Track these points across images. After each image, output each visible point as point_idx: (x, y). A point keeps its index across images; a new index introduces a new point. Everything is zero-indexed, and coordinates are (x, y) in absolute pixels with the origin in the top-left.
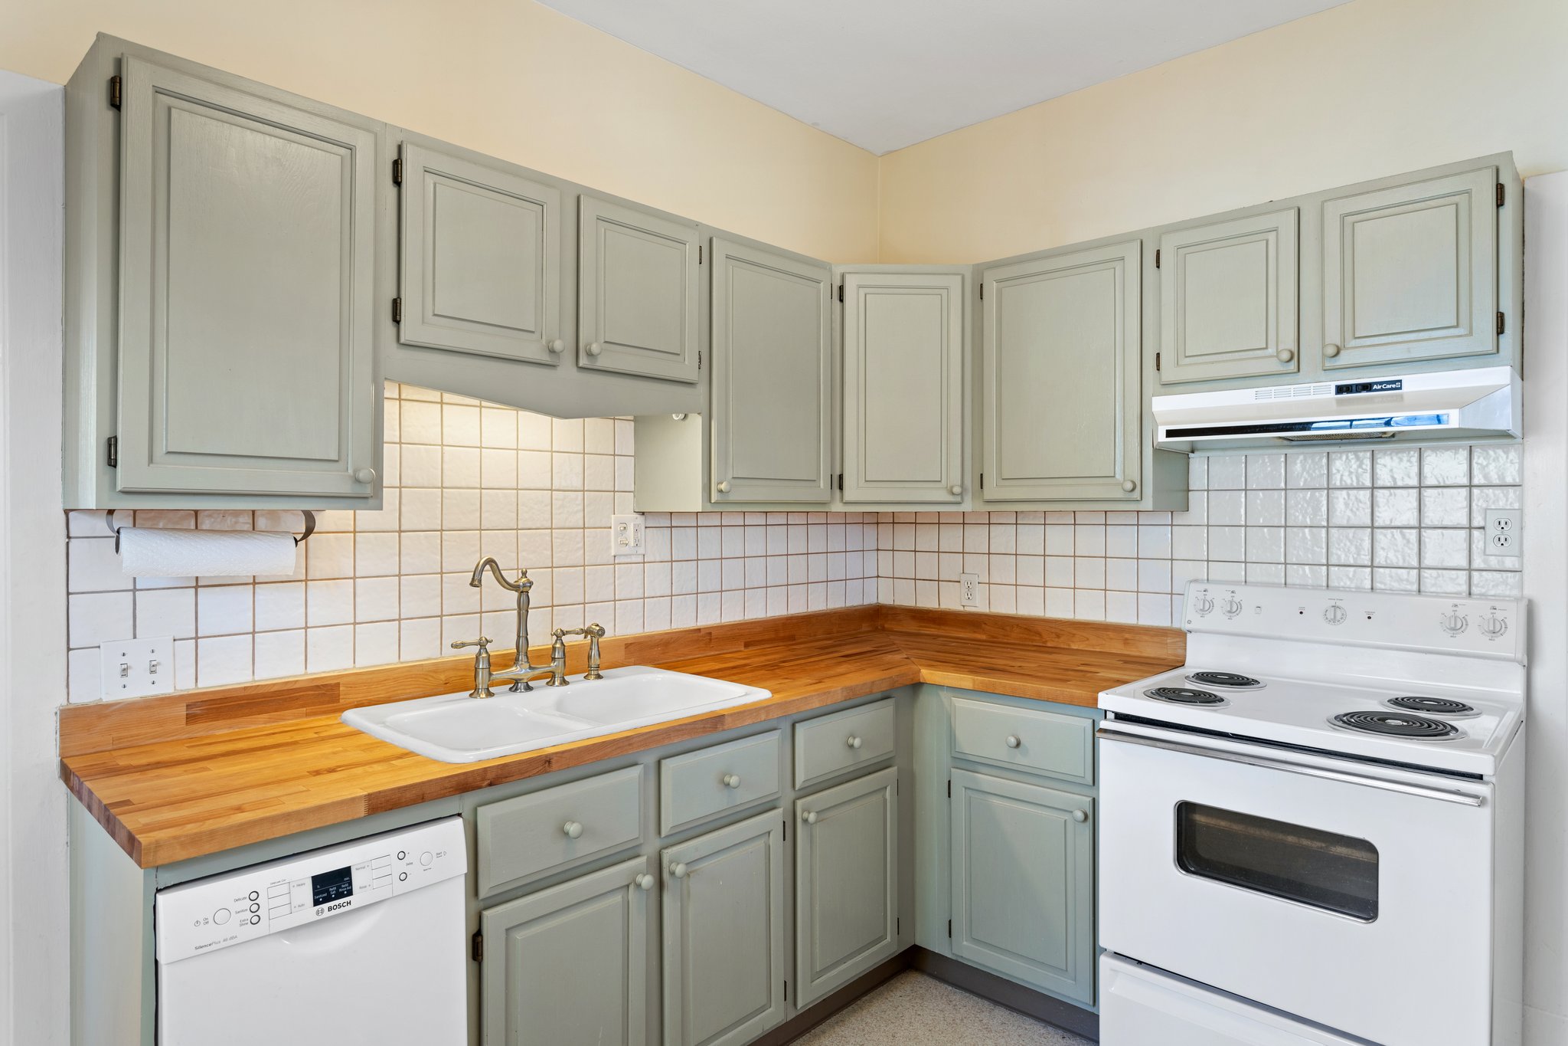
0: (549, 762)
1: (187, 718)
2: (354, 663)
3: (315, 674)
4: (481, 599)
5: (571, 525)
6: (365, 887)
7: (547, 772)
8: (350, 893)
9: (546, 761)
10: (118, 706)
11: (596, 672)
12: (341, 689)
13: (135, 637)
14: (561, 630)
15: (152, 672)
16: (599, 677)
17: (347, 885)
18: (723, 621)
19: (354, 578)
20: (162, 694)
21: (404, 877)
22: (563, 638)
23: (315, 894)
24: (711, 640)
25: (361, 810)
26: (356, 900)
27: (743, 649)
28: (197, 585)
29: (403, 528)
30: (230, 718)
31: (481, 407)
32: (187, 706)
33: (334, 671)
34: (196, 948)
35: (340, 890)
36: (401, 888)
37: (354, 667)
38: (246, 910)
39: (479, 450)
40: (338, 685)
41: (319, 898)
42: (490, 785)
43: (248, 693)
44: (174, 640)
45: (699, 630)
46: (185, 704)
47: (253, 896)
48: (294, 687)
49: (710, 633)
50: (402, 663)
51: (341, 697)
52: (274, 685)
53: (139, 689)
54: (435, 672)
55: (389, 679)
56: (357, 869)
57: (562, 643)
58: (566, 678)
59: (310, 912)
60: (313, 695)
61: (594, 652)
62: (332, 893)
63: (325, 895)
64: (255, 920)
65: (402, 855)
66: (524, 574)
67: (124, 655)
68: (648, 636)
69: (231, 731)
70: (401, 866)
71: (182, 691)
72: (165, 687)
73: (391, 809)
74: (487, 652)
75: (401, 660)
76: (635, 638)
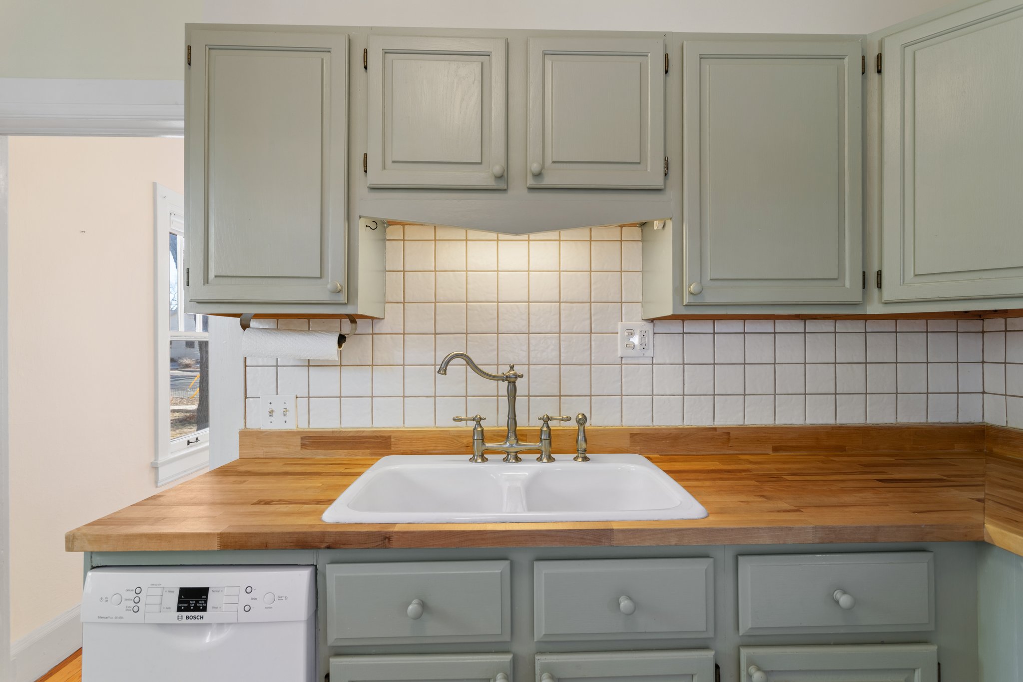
0: (389, 539)
1: (301, 446)
2: (404, 423)
3: (378, 428)
4: (498, 386)
5: (578, 331)
6: (217, 608)
7: (386, 548)
8: (204, 609)
9: (385, 538)
10: (266, 433)
11: (583, 455)
12: (392, 440)
13: (277, 394)
14: (547, 416)
15: (285, 415)
16: (586, 459)
17: (204, 602)
18: (746, 423)
19: (404, 365)
20: (290, 429)
21: (247, 609)
22: (549, 422)
23: (180, 602)
24: (729, 439)
25: (215, 545)
26: (207, 616)
27: (770, 452)
28: (309, 365)
29: (437, 332)
30: (325, 449)
31: (498, 240)
32: (301, 438)
33: (390, 427)
34: (99, 617)
35: (198, 605)
36: (244, 617)
37: (404, 426)
38: (132, 600)
39: (496, 273)
40: (390, 437)
41: (182, 607)
42: (328, 548)
43: (336, 435)
44: (297, 397)
45: (715, 429)
46: (300, 437)
47: (138, 590)
48: (362, 435)
49: (729, 434)
50: (437, 427)
51: (392, 446)
52: (350, 432)
53: (278, 424)
54: (459, 437)
55: (425, 438)
56: (213, 591)
57: (548, 427)
58: (553, 456)
59: (172, 615)
60: (374, 442)
61: (581, 437)
62: (191, 605)
63: (186, 605)
64: (136, 609)
65: (249, 590)
66: (512, 368)
67: (271, 403)
68: (655, 429)
69: (325, 457)
70: (245, 599)
71: (301, 428)
72: (291, 426)
73: (239, 549)
74: (481, 426)
75: (437, 425)
76: (641, 429)
